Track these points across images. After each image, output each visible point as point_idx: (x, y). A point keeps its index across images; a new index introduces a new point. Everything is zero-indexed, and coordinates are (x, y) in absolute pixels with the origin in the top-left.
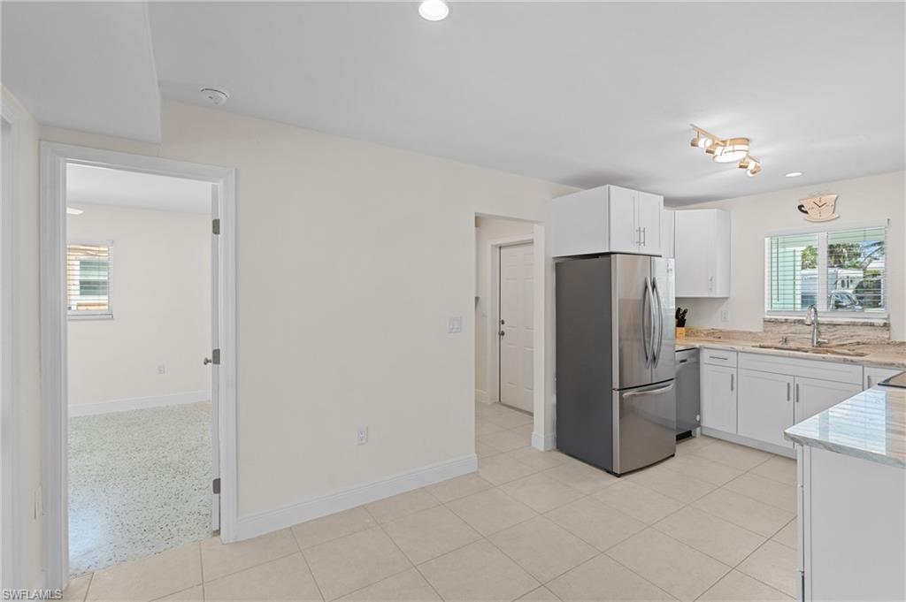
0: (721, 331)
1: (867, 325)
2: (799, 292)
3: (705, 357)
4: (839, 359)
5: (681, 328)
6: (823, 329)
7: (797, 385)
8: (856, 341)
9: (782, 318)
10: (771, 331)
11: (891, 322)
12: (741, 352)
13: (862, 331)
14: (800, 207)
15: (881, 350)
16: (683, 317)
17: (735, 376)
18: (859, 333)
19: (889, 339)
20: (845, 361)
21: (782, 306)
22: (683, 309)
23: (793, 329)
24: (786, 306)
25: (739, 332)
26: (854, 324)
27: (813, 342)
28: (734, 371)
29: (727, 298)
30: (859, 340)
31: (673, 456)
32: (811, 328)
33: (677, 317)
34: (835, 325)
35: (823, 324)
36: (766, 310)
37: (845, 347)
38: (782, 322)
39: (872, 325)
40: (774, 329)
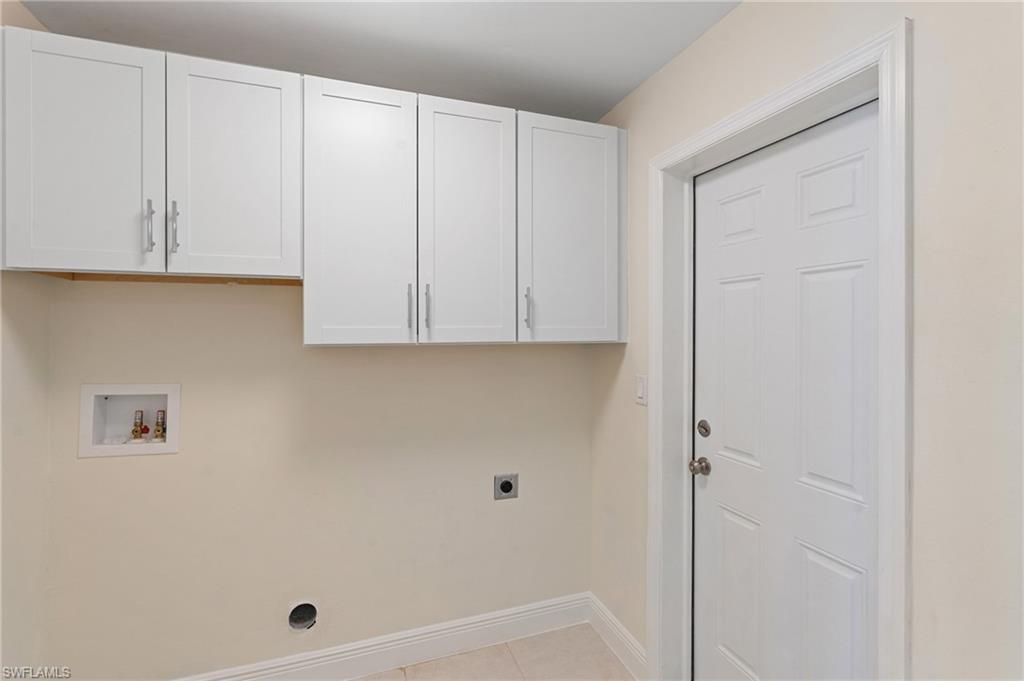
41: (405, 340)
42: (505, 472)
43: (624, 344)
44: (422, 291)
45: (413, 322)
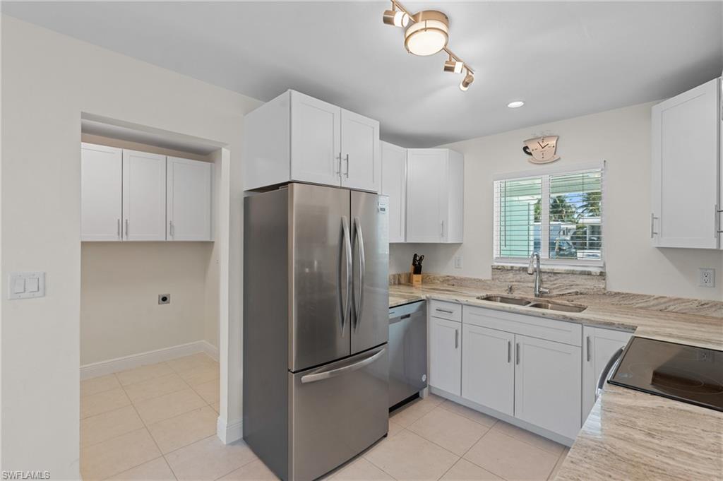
0: (455, 278)
1: (585, 274)
2: (532, 238)
3: (432, 308)
4: (559, 316)
5: (418, 275)
6: (545, 277)
7: (517, 345)
8: (574, 291)
9: (509, 265)
10: (498, 279)
11: (606, 271)
12: (465, 305)
13: (580, 280)
14: (525, 149)
15: (597, 301)
16: (420, 264)
17: (460, 332)
18: (578, 283)
19: (605, 289)
20: (565, 319)
21: (508, 253)
22: (419, 255)
23: (518, 277)
24: (514, 253)
25: (471, 279)
26: (573, 273)
27: (535, 291)
28: (458, 326)
29: (460, 244)
30: (578, 290)
31: (385, 436)
32: (533, 277)
33: (414, 264)
34: (555, 274)
35: (544, 272)
36: (495, 256)
37: (564, 297)
38: (508, 270)
39: (589, 274)
40: (501, 277)
41: (116, 240)
42: (164, 293)
43: (213, 242)
44: (124, 221)
45: (120, 233)
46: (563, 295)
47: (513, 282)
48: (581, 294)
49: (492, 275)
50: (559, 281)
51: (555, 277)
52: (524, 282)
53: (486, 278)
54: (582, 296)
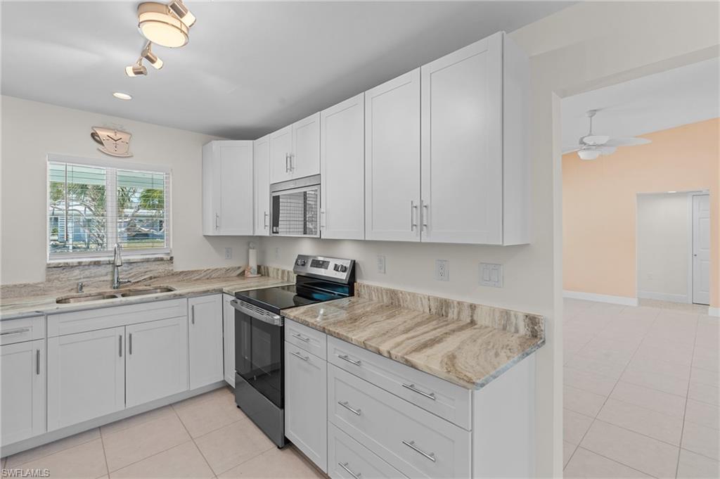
1: (158, 261)
7: (130, 335)
8: (148, 276)
10: (57, 279)
11: (174, 256)
12: (52, 314)
13: (153, 266)
14: (94, 135)
18: (151, 269)
19: (172, 270)
23: (87, 273)
26: (148, 261)
27: (113, 283)
28: (41, 345)
30: (151, 275)
37: (140, 283)
38: (72, 267)
39: (162, 259)
40: (62, 276)
46: (138, 282)
47: (80, 279)
48: (155, 278)
49: (47, 275)
50: (134, 270)
51: (131, 267)
52: (94, 277)
53: (36, 282)
54: (155, 279)
